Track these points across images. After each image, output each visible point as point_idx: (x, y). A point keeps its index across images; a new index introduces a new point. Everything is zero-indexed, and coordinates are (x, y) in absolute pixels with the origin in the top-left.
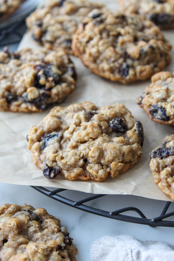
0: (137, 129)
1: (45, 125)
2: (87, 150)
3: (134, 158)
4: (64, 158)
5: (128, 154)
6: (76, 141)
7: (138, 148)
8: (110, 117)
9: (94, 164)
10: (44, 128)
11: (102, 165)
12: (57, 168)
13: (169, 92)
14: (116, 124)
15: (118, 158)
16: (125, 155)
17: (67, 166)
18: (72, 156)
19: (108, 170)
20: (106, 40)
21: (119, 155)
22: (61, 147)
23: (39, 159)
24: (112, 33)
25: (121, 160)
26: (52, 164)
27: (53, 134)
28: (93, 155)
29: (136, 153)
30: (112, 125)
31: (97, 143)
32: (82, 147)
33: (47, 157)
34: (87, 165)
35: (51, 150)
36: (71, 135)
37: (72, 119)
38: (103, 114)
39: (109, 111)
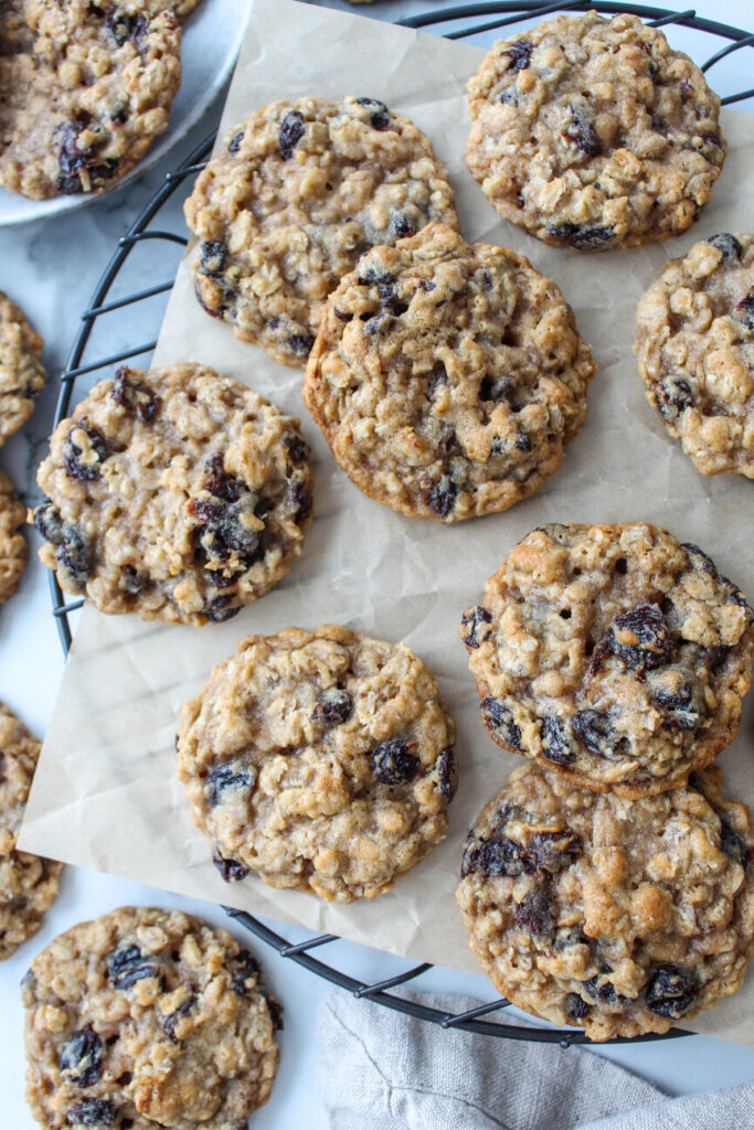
0: (439, 783)
2: (312, 850)
4: (259, 854)
6: (286, 815)
8: (377, 739)
9: (328, 877)
10: (214, 745)
11: (345, 883)
12: (244, 866)
13: (542, 655)
14: (389, 769)
15: (383, 877)
17: (265, 869)
18: (276, 855)
20: (399, 398)
22: (252, 813)
23: (203, 822)
24: (416, 369)
26: (232, 856)
27: (234, 767)
29: (431, 844)
30: (378, 770)
31: (336, 835)
32: (302, 837)
33: (220, 835)
34: (311, 876)
35: (229, 822)
36: (277, 790)
37: (282, 723)
38: (361, 726)
39: (375, 721)
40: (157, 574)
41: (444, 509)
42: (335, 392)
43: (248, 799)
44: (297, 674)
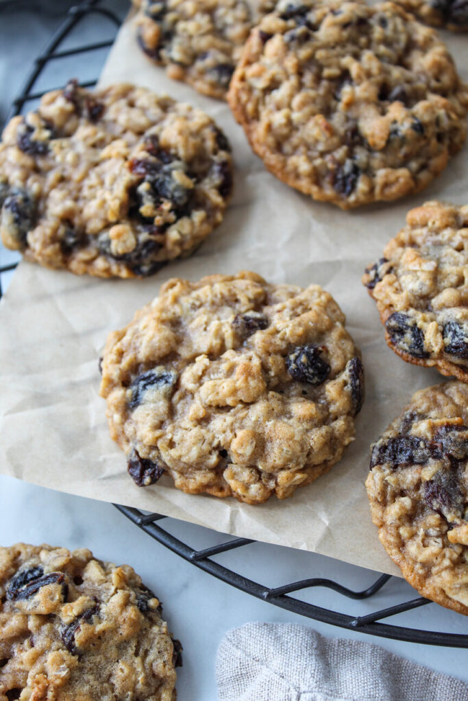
0: (349, 381)
1: (141, 344)
2: (229, 435)
4: (177, 445)
5: (321, 449)
6: (206, 404)
7: (345, 431)
8: (292, 341)
9: (242, 467)
10: (139, 352)
11: (259, 472)
12: (160, 464)
13: (439, 277)
14: (304, 365)
15: (297, 461)
16: (313, 453)
17: (182, 465)
18: (194, 444)
19: (272, 484)
20: (312, 93)
21: (299, 454)
22: (172, 412)
23: (121, 430)
24: (327, 72)
25: (302, 466)
26: (149, 454)
27: (157, 371)
28: (240, 451)
29: (341, 443)
30: (293, 366)
31: (253, 419)
32: (220, 423)
33: (139, 434)
34: (226, 467)
35: (149, 418)
36: (198, 385)
37: (204, 333)
38: (278, 332)
39: (291, 325)
40: (94, 225)
41: (349, 188)
42: (257, 93)
43: (169, 397)
44: (217, 300)
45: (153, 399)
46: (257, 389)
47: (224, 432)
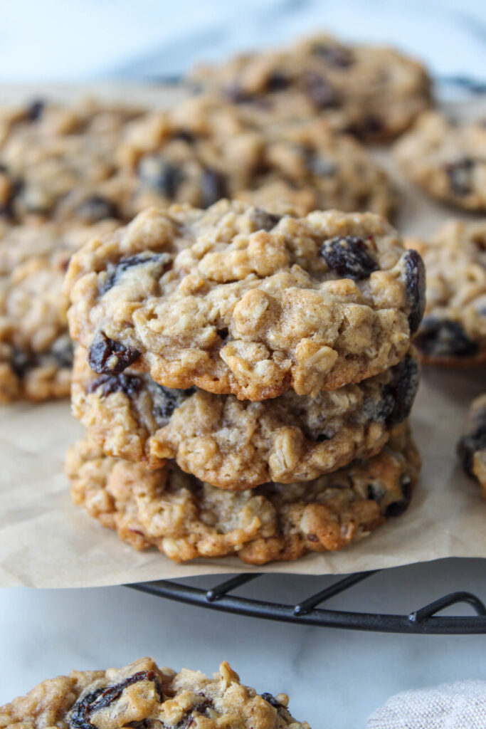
3: (377, 350)
5: (358, 327)
6: (204, 276)
7: (395, 322)
8: (329, 231)
9: (246, 342)
11: (270, 350)
15: (324, 333)
16: (348, 328)
17: (162, 341)
18: (183, 312)
19: (286, 364)
21: (327, 322)
22: (158, 291)
23: (86, 318)
25: (330, 340)
26: (119, 332)
27: (143, 255)
28: (245, 313)
29: (388, 336)
31: (269, 285)
32: (218, 293)
33: (109, 314)
34: (225, 344)
36: (197, 260)
37: (213, 227)
43: (157, 276)
45: (135, 279)
46: (275, 259)
47: (226, 298)
